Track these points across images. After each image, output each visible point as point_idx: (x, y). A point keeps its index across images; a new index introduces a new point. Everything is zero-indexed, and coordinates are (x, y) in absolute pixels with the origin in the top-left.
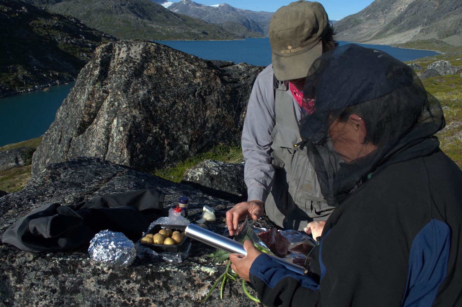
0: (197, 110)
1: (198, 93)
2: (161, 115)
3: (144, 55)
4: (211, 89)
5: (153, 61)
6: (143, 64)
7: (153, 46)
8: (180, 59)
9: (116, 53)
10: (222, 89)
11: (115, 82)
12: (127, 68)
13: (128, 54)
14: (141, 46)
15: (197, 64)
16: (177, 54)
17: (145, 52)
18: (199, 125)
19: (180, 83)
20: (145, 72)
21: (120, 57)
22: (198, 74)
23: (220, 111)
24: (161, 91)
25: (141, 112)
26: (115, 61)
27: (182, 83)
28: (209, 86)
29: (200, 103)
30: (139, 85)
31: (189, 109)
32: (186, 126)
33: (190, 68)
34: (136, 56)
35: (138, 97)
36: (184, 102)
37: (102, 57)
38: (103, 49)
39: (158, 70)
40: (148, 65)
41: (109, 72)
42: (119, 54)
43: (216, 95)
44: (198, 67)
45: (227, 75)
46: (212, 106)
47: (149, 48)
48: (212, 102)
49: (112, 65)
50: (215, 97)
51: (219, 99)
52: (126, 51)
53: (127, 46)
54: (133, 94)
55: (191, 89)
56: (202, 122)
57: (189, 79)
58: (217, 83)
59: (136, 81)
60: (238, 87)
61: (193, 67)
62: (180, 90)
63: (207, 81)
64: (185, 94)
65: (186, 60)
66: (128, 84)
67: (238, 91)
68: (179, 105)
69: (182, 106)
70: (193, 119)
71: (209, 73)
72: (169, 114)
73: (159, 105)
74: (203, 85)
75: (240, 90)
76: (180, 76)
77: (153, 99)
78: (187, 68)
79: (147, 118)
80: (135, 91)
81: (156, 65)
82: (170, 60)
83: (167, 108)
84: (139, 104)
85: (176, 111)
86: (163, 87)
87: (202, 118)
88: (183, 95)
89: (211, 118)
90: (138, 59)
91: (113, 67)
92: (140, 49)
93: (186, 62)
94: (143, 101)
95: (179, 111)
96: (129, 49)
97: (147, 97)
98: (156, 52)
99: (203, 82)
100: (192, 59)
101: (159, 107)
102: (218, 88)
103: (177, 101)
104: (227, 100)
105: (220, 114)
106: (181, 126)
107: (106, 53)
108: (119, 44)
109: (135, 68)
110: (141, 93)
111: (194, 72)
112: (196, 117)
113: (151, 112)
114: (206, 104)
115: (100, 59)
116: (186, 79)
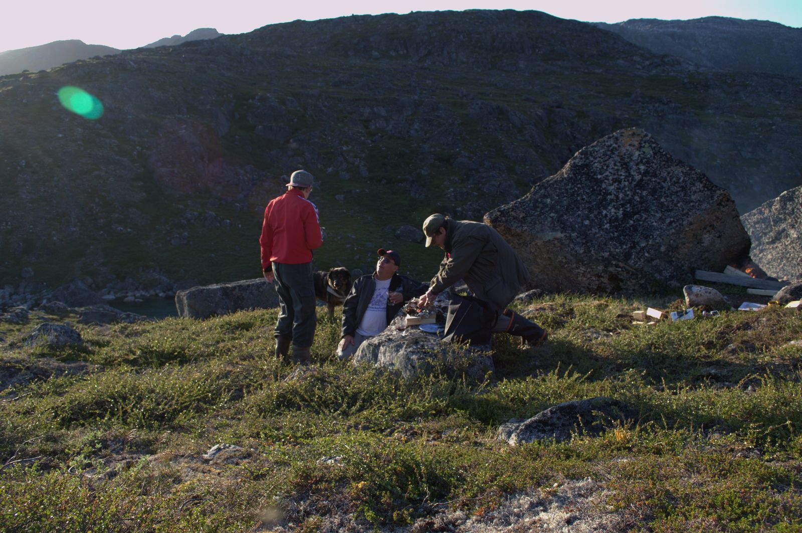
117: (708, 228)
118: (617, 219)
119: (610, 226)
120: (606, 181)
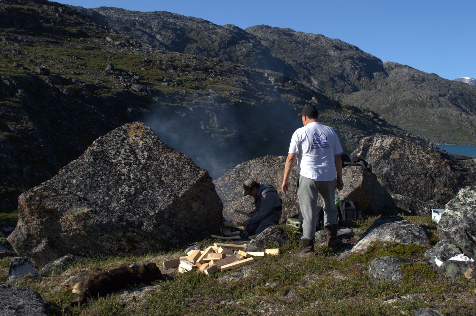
0: (426, 186)
1: (429, 175)
2: (397, 186)
3: (392, 145)
4: (441, 173)
5: (398, 150)
6: (391, 151)
7: (400, 139)
8: (419, 150)
9: (374, 143)
10: (451, 174)
11: (370, 161)
12: (379, 153)
13: (381, 144)
14: (391, 140)
15: (432, 154)
16: (418, 146)
17: (393, 144)
18: (426, 198)
19: (415, 167)
20: (391, 157)
21: (376, 145)
22: (432, 162)
23: (446, 190)
24: (400, 170)
25: (383, 181)
26: (372, 148)
27: (417, 166)
28: (439, 171)
29: (429, 182)
30: (385, 164)
31: (420, 185)
32: (416, 196)
33: (426, 157)
34: (386, 146)
35: (383, 171)
36: (416, 179)
37: (364, 145)
38: (366, 140)
39: (401, 155)
40: (394, 152)
41: (367, 155)
42: (375, 144)
43: (444, 178)
44: (432, 156)
45: (458, 165)
46: (440, 186)
47: (397, 141)
48: (440, 182)
49: (370, 150)
50: (443, 179)
51: (446, 181)
52: (380, 142)
53: (382, 139)
54: (379, 169)
55: (424, 171)
56: (430, 196)
57: (424, 164)
58: (446, 170)
59: (384, 162)
60: (467, 175)
61: (428, 156)
62: (415, 171)
63: (439, 167)
64: (418, 174)
65: (423, 151)
66: (377, 163)
67: (466, 178)
68: (412, 181)
69: (414, 182)
70: (422, 192)
71: (441, 161)
72: (404, 186)
73: (397, 179)
74: (434, 169)
75: (469, 177)
76: (417, 161)
77: (393, 174)
78: (423, 156)
79: (387, 186)
80: (382, 167)
81: (400, 152)
82: (411, 150)
83: (402, 181)
84: (382, 176)
85: (409, 185)
86: (402, 167)
87: (430, 193)
88: (416, 174)
89: (438, 194)
90: (387, 148)
91: (370, 152)
92: (390, 141)
93: (423, 153)
94: (385, 174)
95: (412, 185)
96: (383, 141)
97: (389, 172)
98: (401, 144)
99: (435, 167)
100: (428, 151)
101: (397, 180)
102: (447, 173)
103: (411, 178)
104: (455, 183)
105: (446, 192)
106: (412, 196)
107: (367, 143)
108: (377, 137)
109: (385, 153)
110: (385, 169)
111: (429, 160)
112: (425, 191)
113: (390, 182)
114: (435, 183)
115: (362, 146)
116: (421, 164)
117: (196, 198)
118: (130, 195)
119: (126, 201)
120: (119, 164)
